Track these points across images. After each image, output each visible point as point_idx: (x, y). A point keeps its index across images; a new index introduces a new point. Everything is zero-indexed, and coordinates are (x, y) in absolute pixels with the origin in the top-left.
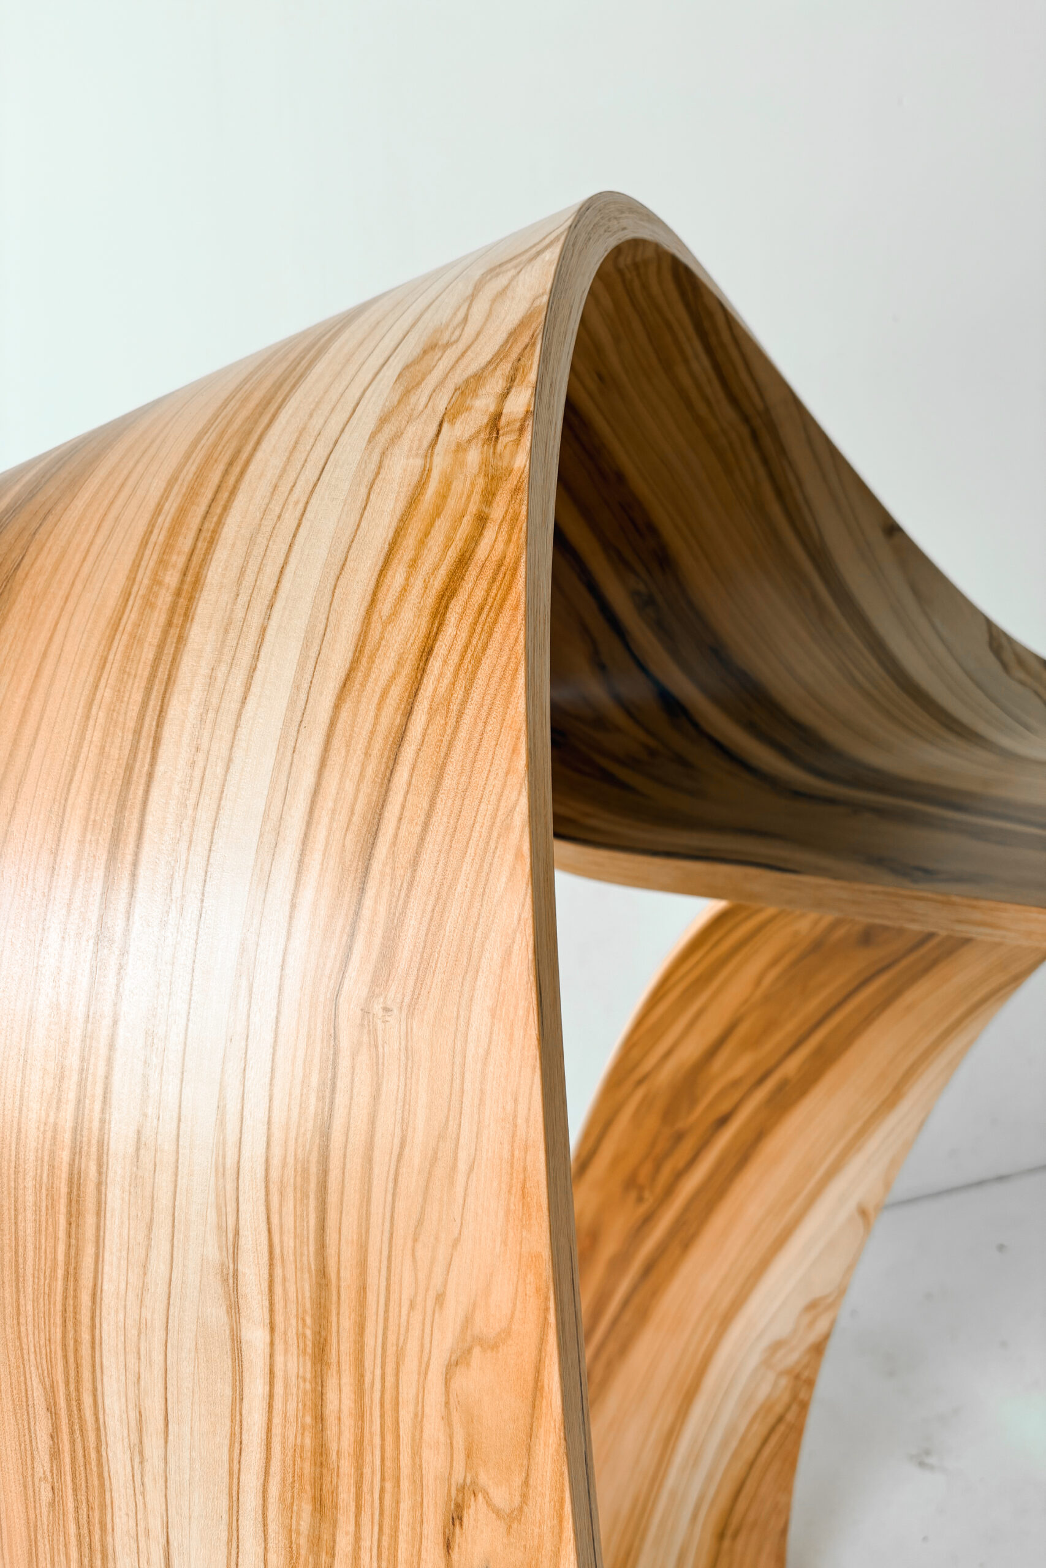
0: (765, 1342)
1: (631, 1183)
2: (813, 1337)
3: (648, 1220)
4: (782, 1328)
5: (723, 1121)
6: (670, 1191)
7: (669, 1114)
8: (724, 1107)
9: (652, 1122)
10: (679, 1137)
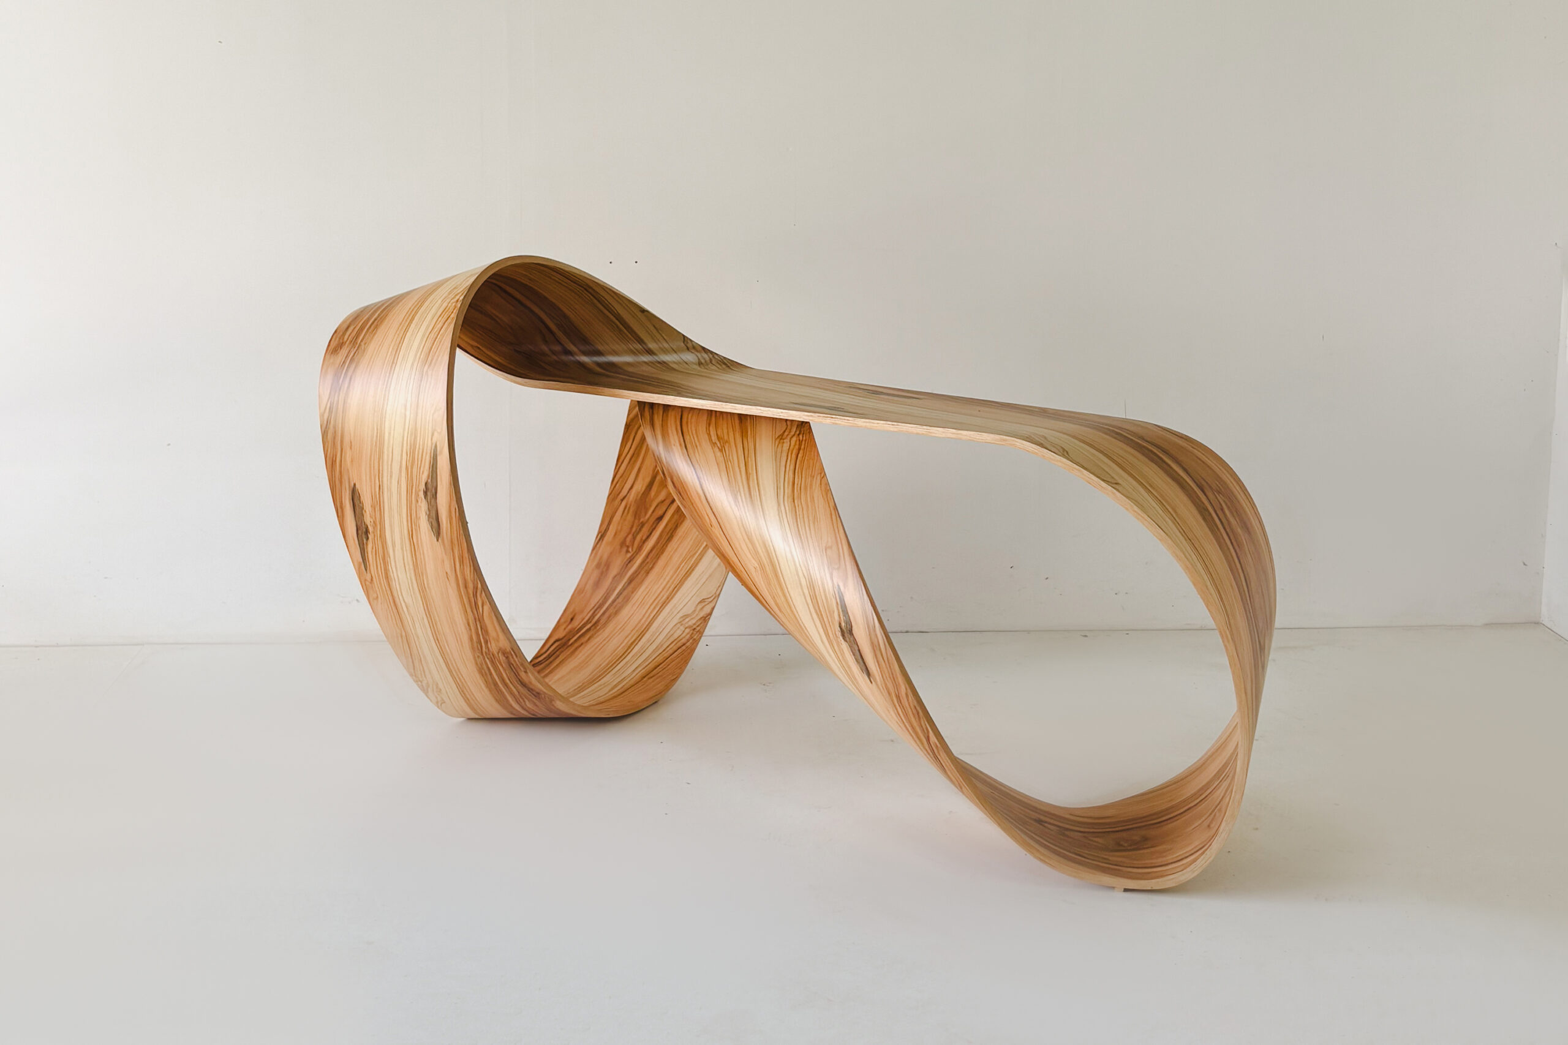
0: (681, 614)
1: (623, 544)
2: (702, 614)
3: (631, 560)
4: (688, 610)
5: (660, 518)
6: (640, 548)
7: (636, 515)
8: (660, 512)
9: (630, 517)
10: (643, 525)
